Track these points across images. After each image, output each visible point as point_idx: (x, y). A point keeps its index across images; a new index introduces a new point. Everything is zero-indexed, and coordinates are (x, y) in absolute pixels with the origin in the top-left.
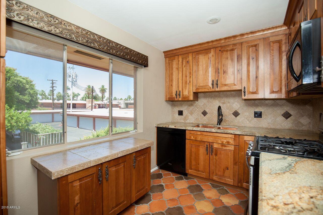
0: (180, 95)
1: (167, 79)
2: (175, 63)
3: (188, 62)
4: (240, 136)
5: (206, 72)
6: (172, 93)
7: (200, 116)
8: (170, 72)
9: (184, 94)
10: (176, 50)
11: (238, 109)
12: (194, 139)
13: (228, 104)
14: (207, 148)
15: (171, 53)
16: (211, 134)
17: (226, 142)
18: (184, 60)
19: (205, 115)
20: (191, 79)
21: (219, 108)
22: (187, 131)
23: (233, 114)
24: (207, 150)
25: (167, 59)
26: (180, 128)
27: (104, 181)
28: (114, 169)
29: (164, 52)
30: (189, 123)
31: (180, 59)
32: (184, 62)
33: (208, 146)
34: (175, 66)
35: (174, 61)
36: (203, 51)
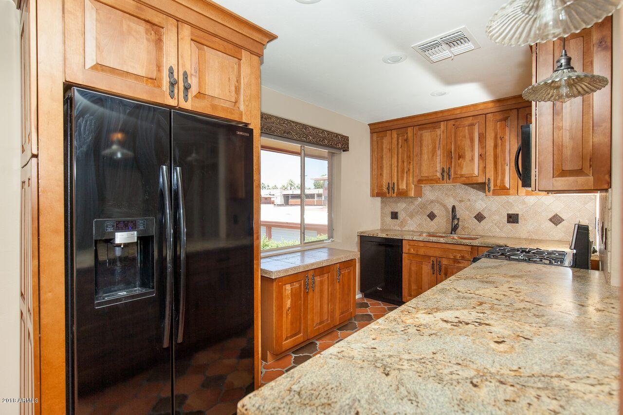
0: (394, 190)
1: (374, 165)
2: (386, 141)
3: (406, 140)
4: (479, 248)
5: (433, 156)
6: (382, 186)
7: (426, 220)
8: (379, 154)
9: (400, 187)
10: (387, 122)
11: (483, 210)
12: (414, 252)
13: (468, 203)
14: (433, 264)
15: (380, 126)
16: (439, 246)
17: (460, 257)
18: (400, 138)
19: (432, 220)
20: (411, 166)
21: (454, 208)
22: (404, 241)
23: (475, 217)
24: (433, 268)
25: (375, 135)
26: (394, 238)
27: (311, 290)
28: (318, 279)
29: (370, 125)
30: (409, 231)
31: (395, 135)
32: (400, 141)
33: (435, 263)
34: (386, 145)
35: (384, 138)
36: (430, 125)
